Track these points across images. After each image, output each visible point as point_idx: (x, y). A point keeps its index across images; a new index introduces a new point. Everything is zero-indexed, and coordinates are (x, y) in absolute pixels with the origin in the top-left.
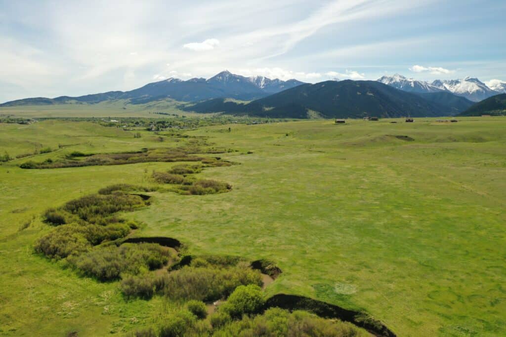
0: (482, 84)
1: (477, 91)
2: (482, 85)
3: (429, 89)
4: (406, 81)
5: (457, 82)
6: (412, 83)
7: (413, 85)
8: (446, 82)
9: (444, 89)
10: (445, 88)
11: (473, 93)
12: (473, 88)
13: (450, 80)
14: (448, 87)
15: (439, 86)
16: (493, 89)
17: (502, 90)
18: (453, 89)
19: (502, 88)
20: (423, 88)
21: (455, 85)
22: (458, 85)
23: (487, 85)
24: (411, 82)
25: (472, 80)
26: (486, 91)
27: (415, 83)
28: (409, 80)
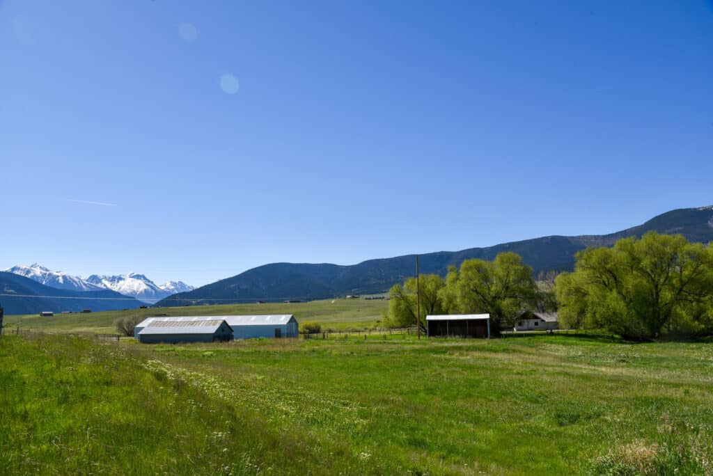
0: (149, 281)
1: (145, 290)
2: (150, 284)
3: (84, 287)
4: (50, 275)
5: (120, 279)
6: (61, 278)
7: (61, 280)
8: (105, 278)
9: (105, 288)
10: (105, 285)
11: (141, 292)
12: (139, 286)
13: (111, 276)
14: (108, 285)
15: (97, 283)
16: (162, 288)
17: (173, 290)
18: (115, 287)
19: (173, 287)
20: (76, 286)
21: (118, 282)
22: (121, 282)
23: (155, 283)
24: (58, 276)
25: (138, 277)
26: (155, 290)
27: (64, 277)
28: (55, 274)
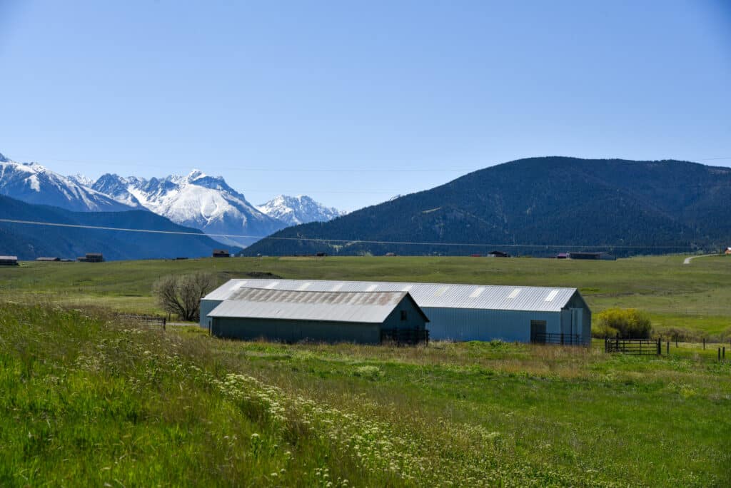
0: (235, 194)
1: (225, 214)
2: (236, 200)
3: (87, 201)
4: (9, 169)
5: (169, 185)
6: (34, 179)
7: (35, 184)
8: (135, 182)
9: (134, 205)
10: (135, 200)
11: (217, 219)
12: (211, 205)
13: (148, 179)
14: (143, 200)
15: (117, 193)
16: (264, 210)
17: (289, 216)
18: (158, 205)
19: (288, 210)
20: (70, 198)
21: (164, 193)
22: (172, 194)
23: (247, 199)
24: (29, 174)
25: (209, 182)
26: (249, 216)
27: (42, 177)
28: (21, 167)
